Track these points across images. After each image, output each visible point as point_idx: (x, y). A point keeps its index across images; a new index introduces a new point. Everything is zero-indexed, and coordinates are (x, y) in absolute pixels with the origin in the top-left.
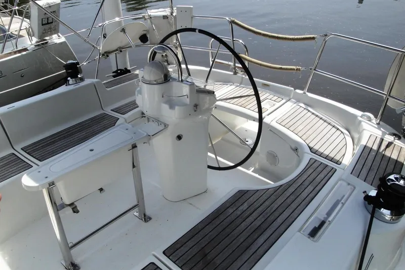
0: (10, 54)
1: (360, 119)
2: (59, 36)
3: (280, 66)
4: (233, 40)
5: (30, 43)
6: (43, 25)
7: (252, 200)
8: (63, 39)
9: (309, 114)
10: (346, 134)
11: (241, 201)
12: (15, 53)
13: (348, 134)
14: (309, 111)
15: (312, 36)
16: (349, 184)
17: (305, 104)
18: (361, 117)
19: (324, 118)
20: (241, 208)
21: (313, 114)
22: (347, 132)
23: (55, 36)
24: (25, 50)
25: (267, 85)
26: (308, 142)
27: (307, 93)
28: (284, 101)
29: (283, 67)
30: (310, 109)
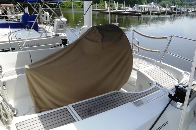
0: (43, 37)
1: (183, 74)
2: (64, 34)
3: (151, 50)
4: (133, 39)
5: (52, 34)
6: (58, 28)
7: (121, 96)
8: (66, 35)
9: (161, 71)
10: (176, 81)
11: (115, 95)
12: (46, 37)
13: (178, 81)
14: (161, 70)
15: (165, 37)
16: (164, 91)
17: (160, 67)
18: (184, 73)
19: (167, 73)
20: (114, 98)
21: (163, 71)
22: (177, 80)
23: (63, 34)
24: (50, 37)
25: (145, 58)
26: (156, 80)
27: (162, 63)
28: (151, 65)
29: (152, 50)
30: (162, 69)
